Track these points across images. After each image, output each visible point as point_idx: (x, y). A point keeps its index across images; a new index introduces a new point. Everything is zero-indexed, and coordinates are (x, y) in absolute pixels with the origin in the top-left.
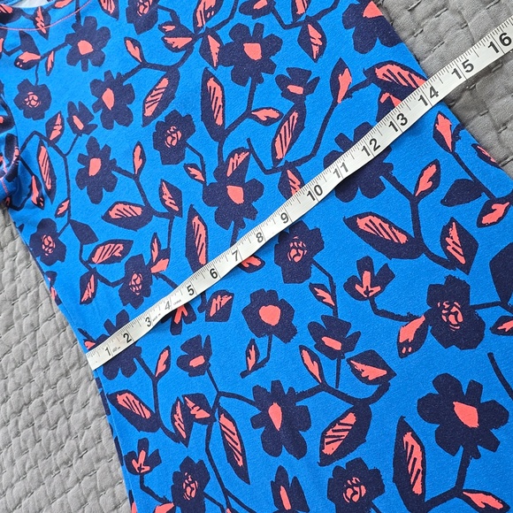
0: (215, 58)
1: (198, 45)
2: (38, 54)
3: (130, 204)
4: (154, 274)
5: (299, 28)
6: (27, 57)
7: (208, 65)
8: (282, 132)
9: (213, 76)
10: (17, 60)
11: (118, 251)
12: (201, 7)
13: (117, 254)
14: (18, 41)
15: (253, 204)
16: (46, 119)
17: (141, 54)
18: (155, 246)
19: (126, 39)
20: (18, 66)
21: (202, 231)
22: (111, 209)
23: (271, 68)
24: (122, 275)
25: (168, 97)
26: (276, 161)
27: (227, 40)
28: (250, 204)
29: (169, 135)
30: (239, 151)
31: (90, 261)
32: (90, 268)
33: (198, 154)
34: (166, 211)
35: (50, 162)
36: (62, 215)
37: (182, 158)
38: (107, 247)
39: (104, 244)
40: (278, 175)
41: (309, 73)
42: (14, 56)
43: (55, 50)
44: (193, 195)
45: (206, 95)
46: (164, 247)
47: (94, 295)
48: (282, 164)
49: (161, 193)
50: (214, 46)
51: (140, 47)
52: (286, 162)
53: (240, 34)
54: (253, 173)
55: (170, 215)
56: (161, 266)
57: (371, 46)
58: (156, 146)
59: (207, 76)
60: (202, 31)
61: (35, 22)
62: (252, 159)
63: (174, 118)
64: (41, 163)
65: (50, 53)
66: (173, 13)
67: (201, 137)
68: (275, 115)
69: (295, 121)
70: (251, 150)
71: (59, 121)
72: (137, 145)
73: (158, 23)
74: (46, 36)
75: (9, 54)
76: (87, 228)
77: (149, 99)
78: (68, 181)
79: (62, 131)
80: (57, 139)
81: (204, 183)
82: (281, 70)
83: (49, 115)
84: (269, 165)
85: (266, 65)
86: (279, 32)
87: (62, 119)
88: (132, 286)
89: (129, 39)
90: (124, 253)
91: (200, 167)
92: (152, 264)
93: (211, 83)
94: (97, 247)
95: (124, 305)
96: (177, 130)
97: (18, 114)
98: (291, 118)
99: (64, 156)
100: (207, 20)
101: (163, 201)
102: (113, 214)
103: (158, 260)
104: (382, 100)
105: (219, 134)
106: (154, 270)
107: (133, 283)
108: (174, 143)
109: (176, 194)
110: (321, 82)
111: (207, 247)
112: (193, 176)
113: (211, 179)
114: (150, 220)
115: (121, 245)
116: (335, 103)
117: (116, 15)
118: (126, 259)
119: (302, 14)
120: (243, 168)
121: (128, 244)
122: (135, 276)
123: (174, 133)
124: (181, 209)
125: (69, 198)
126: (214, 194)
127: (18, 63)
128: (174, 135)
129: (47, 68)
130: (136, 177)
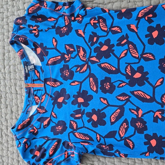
0: (97, 60)
1: (90, 63)
2: (48, 118)
3: (114, 112)
4: (141, 117)
5: (110, 32)
6: (46, 123)
7: (97, 63)
8: (131, 52)
9: (101, 64)
10: (44, 126)
11: (125, 125)
12: (81, 57)
13: (126, 127)
14: (39, 123)
15: (144, 71)
16: (68, 127)
17: (78, 82)
18: (133, 111)
19: (70, 84)
20: (46, 127)
21: (140, 92)
22: (111, 120)
23: (113, 46)
24: (133, 129)
25: (96, 80)
26: (138, 58)
27: (95, 54)
28: (144, 73)
29: (106, 87)
30: (127, 67)
31: (121, 138)
32: (123, 139)
33: (118, 81)
34: (126, 101)
35: (81, 133)
36: (100, 139)
37: (115, 86)
38: (121, 129)
39: (120, 129)
40: (142, 59)
41: (123, 35)
42: (42, 126)
43: (52, 111)
44: (127, 89)
45: (104, 69)
46: (135, 108)
47: (133, 143)
48: (140, 56)
49: (119, 100)
50: (94, 59)
51: (76, 81)
52: (140, 55)
53: (97, 50)
54: (135, 67)
55: (128, 100)
56: (140, 113)
57: (132, 14)
58: (105, 93)
59: (100, 66)
60: (87, 60)
61: (40, 113)
62: (132, 65)
63: (103, 82)
64: (79, 137)
65: (52, 113)
66: (75, 66)
67: (114, 78)
68: (126, 51)
69: (132, 46)
70: (129, 64)
71: (72, 123)
72: (100, 99)
73: (74, 72)
74: (46, 111)
75: (40, 128)
76: (110, 132)
77: (91, 87)
78: (92, 130)
79: (76, 123)
80: (77, 126)
81: (127, 84)
82: (116, 43)
83: (68, 125)
84: (137, 61)
85: (111, 47)
86: (106, 38)
87: (73, 121)
88: (139, 127)
89: (71, 83)
90: (127, 124)
91: (121, 82)
92: (137, 116)
93: (102, 65)
94: (119, 132)
95: (143, 133)
96: (106, 83)
97: (59, 136)
98: (130, 47)
99: (84, 127)
100: (86, 57)
101: (122, 100)
102: (113, 121)
103: (138, 113)
104: (147, 19)
105: (118, 71)
106: (140, 116)
107: (139, 126)
108: (109, 87)
109: (123, 95)
110: (128, 34)
111: (146, 94)
112: (123, 86)
113: (127, 81)
114: (124, 108)
115: (124, 123)
116: (136, 33)
117: (61, 83)
118: (130, 124)
119: (107, 30)
120: (132, 69)
121: (126, 121)
122: (137, 124)
123: (106, 85)
124: (128, 96)
125: (97, 133)
126: (132, 82)
127: (45, 127)
128: (107, 85)
129: (55, 117)
130: (109, 105)
